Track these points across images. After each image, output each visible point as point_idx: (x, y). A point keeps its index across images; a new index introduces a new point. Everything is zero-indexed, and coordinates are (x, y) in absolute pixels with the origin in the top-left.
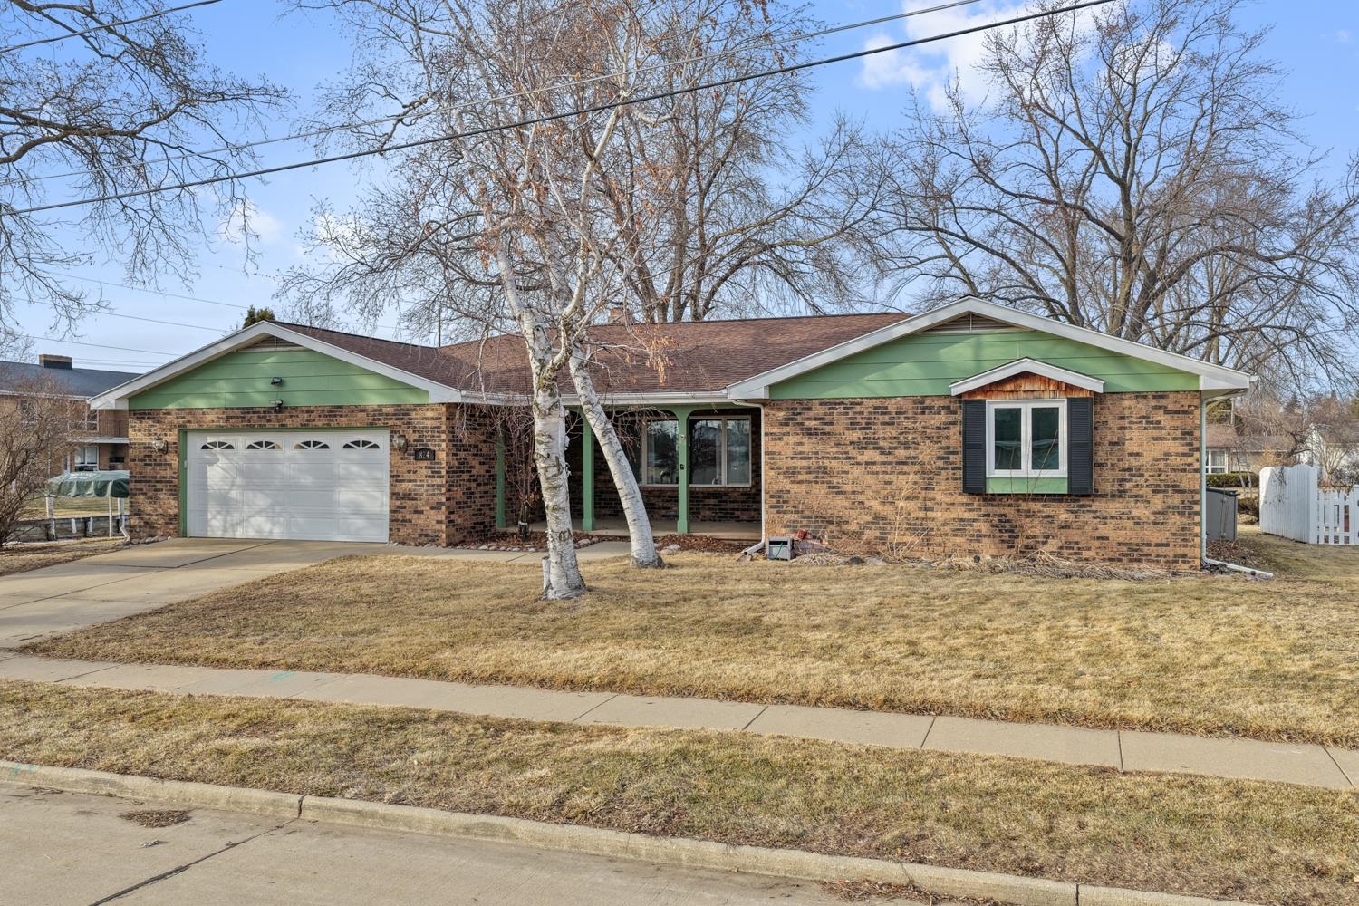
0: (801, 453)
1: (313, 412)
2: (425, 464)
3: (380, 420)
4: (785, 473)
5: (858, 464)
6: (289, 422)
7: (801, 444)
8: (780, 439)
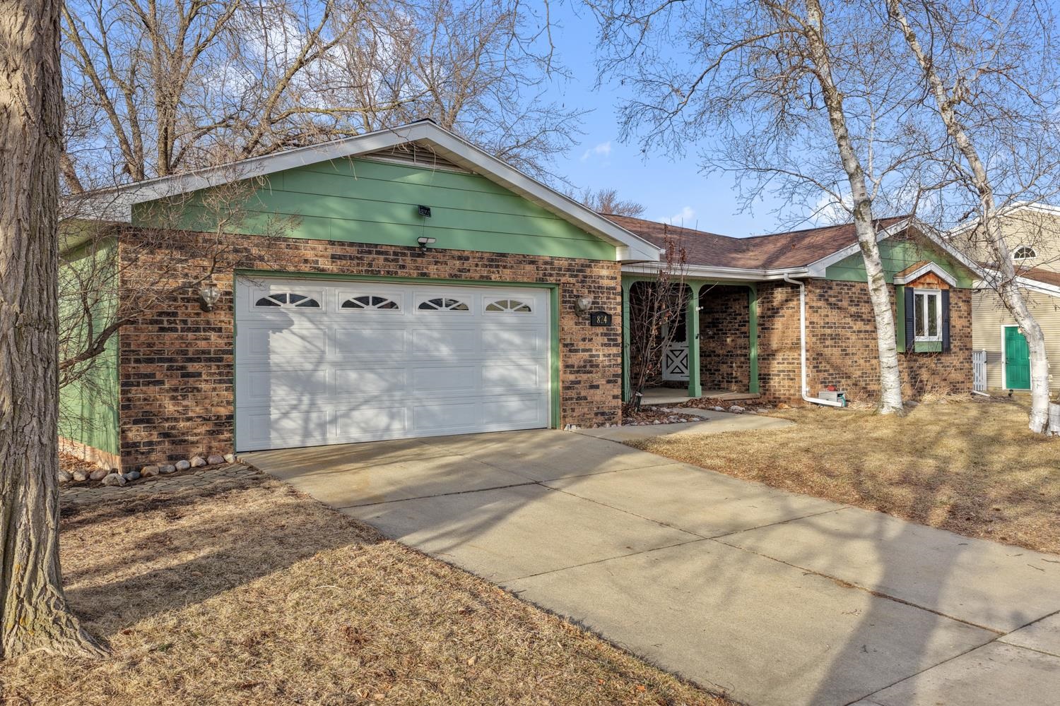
0: (828, 323)
1: (467, 259)
2: (600, 330)
3: (551, 275)
4: (820, 339)
5: (854, 332)
6: (432, 270)
7: (827, 316)
8: (817, 312)
